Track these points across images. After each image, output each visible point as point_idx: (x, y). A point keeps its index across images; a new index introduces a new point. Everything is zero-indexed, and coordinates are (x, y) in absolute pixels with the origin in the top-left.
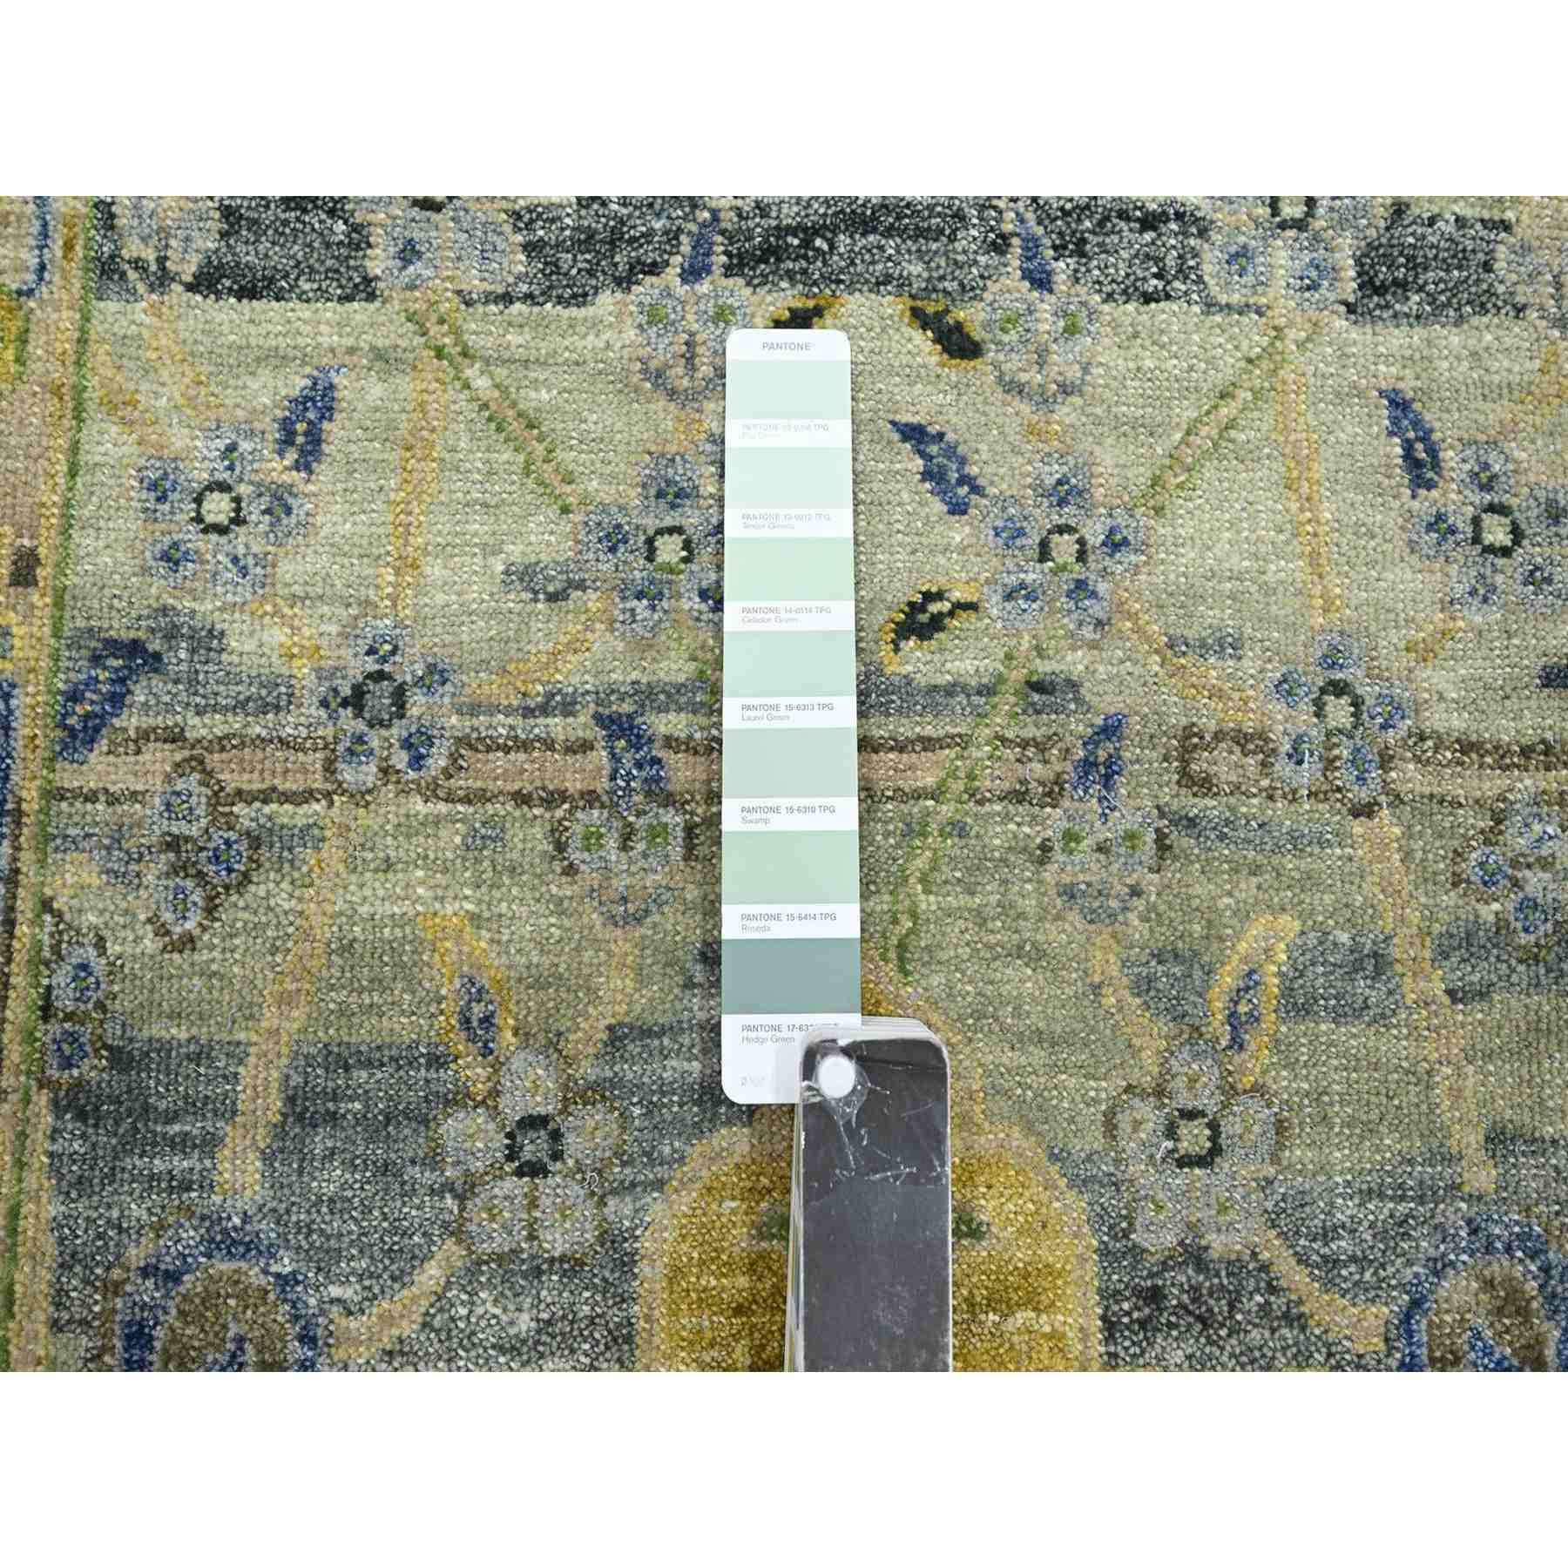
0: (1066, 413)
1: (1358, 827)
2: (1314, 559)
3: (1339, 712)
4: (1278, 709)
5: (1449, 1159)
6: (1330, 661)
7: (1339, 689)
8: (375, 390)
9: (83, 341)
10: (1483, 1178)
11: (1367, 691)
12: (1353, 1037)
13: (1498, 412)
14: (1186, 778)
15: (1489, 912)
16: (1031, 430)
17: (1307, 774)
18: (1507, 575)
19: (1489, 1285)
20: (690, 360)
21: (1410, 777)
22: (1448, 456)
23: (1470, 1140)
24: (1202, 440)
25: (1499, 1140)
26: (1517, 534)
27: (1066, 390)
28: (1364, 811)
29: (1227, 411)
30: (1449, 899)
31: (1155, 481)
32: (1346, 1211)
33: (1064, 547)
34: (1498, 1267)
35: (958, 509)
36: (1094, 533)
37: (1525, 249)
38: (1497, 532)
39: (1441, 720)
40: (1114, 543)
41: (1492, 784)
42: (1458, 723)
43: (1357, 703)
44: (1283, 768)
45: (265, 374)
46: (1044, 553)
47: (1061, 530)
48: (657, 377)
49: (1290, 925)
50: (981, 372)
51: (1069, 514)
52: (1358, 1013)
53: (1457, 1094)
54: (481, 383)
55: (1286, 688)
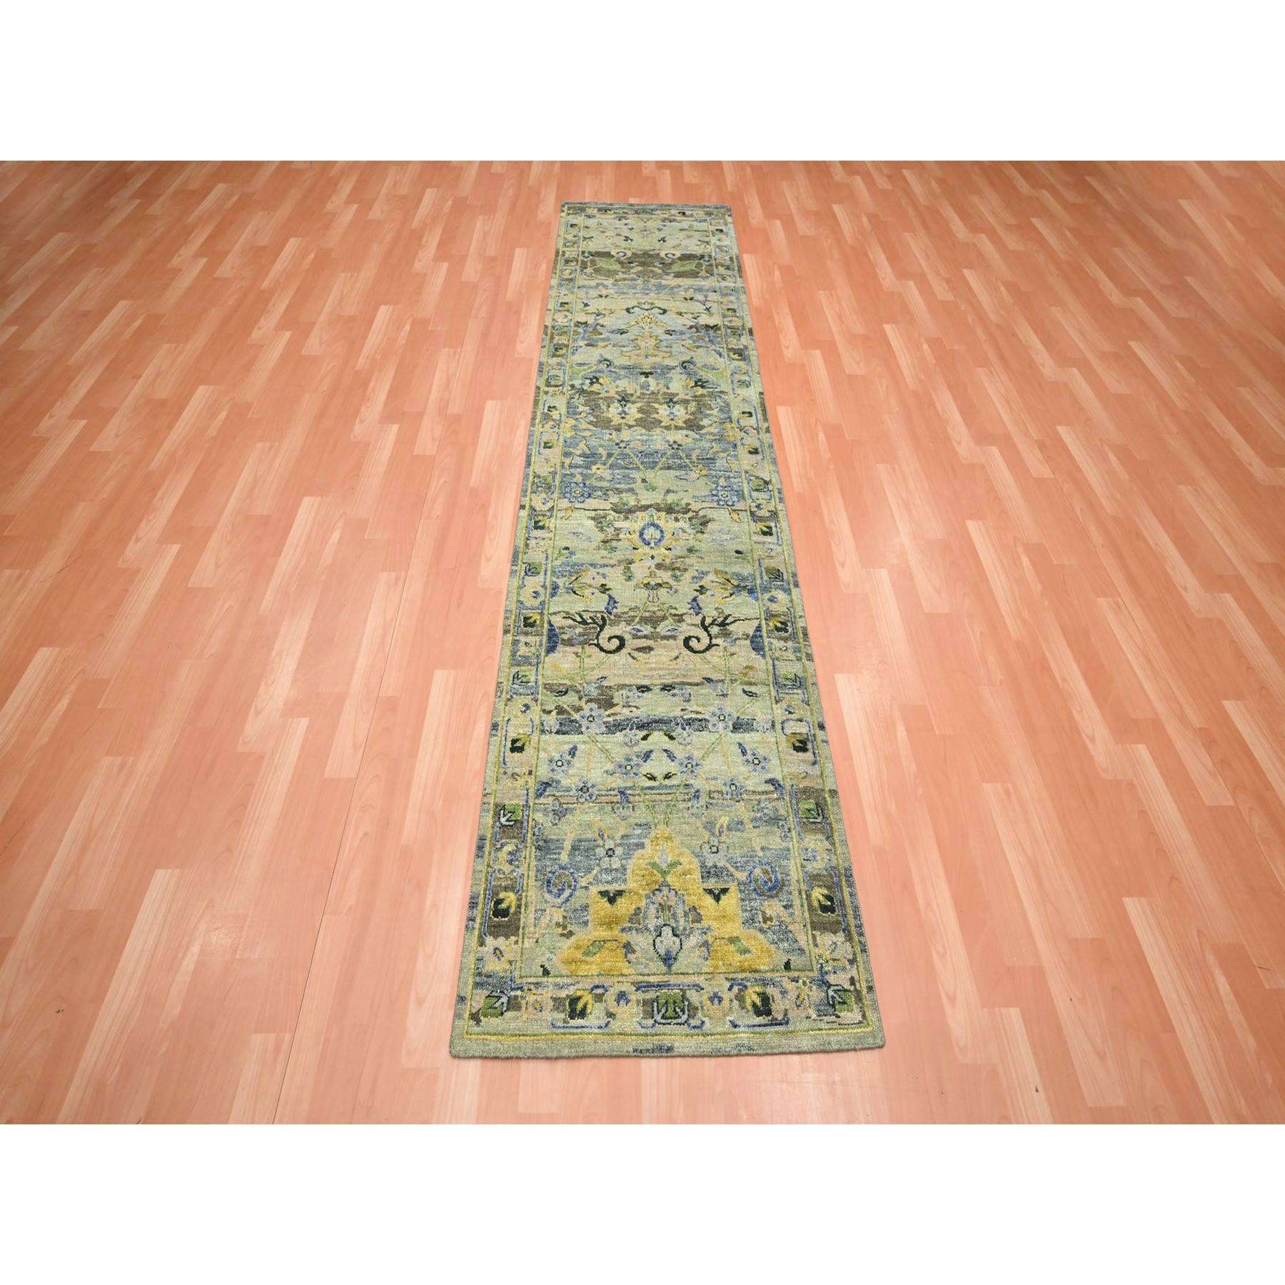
0: (689, 747)
1: (737, 804)
2: (728, 766)
3: (733, 788)
4: (723, 787)
5: (755, 851)
6: (732, 780)
7: (733, 784)
8: (583, 747)
9: (539, 741)
10: (761, 854)
11: (738, 785)
12: (738, 834)
13: (755, 745)
14: (710, 797)
15: (758, 815)
16: (684, 750)
17: (729, 796)
18: (759, 768)
19: (762, 869)
20: (631, 742)
21: (745, 796)
22: (748, 751)
23: (758, 848)
24: (710, 750)
25: (763, 849)
26: (760, 762)
27: (689, 744)
28: (739, 801)
29: (714, 746)
30: (752, 813)
31: (703, 756)
32: (739, 859)
33: (689, 766)
34: (764, 867)
35: (673, 761)
36: (694, 764)
37: (758, 722)
38: (756, 762)
39: (748, 788)
40: (697, 765)
41: (758, 797)
42: (752, 789)
43: (736, 786)
44: (725, 796)
45: (566, 745)
46: (686, 766)
47: (689, 763)
48: (626, 744)
49: (727, 818)
50: (676, 742)
51: (690, 761)
52: (739, 830)
53: (756, 842)
54: (599, 746)
55: (725, 784)
